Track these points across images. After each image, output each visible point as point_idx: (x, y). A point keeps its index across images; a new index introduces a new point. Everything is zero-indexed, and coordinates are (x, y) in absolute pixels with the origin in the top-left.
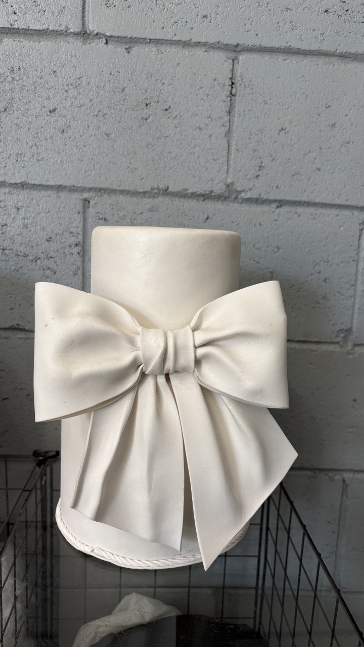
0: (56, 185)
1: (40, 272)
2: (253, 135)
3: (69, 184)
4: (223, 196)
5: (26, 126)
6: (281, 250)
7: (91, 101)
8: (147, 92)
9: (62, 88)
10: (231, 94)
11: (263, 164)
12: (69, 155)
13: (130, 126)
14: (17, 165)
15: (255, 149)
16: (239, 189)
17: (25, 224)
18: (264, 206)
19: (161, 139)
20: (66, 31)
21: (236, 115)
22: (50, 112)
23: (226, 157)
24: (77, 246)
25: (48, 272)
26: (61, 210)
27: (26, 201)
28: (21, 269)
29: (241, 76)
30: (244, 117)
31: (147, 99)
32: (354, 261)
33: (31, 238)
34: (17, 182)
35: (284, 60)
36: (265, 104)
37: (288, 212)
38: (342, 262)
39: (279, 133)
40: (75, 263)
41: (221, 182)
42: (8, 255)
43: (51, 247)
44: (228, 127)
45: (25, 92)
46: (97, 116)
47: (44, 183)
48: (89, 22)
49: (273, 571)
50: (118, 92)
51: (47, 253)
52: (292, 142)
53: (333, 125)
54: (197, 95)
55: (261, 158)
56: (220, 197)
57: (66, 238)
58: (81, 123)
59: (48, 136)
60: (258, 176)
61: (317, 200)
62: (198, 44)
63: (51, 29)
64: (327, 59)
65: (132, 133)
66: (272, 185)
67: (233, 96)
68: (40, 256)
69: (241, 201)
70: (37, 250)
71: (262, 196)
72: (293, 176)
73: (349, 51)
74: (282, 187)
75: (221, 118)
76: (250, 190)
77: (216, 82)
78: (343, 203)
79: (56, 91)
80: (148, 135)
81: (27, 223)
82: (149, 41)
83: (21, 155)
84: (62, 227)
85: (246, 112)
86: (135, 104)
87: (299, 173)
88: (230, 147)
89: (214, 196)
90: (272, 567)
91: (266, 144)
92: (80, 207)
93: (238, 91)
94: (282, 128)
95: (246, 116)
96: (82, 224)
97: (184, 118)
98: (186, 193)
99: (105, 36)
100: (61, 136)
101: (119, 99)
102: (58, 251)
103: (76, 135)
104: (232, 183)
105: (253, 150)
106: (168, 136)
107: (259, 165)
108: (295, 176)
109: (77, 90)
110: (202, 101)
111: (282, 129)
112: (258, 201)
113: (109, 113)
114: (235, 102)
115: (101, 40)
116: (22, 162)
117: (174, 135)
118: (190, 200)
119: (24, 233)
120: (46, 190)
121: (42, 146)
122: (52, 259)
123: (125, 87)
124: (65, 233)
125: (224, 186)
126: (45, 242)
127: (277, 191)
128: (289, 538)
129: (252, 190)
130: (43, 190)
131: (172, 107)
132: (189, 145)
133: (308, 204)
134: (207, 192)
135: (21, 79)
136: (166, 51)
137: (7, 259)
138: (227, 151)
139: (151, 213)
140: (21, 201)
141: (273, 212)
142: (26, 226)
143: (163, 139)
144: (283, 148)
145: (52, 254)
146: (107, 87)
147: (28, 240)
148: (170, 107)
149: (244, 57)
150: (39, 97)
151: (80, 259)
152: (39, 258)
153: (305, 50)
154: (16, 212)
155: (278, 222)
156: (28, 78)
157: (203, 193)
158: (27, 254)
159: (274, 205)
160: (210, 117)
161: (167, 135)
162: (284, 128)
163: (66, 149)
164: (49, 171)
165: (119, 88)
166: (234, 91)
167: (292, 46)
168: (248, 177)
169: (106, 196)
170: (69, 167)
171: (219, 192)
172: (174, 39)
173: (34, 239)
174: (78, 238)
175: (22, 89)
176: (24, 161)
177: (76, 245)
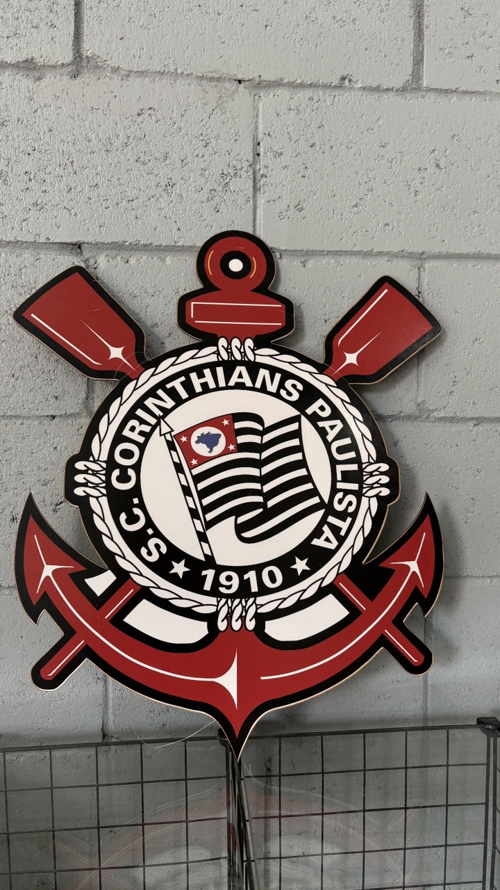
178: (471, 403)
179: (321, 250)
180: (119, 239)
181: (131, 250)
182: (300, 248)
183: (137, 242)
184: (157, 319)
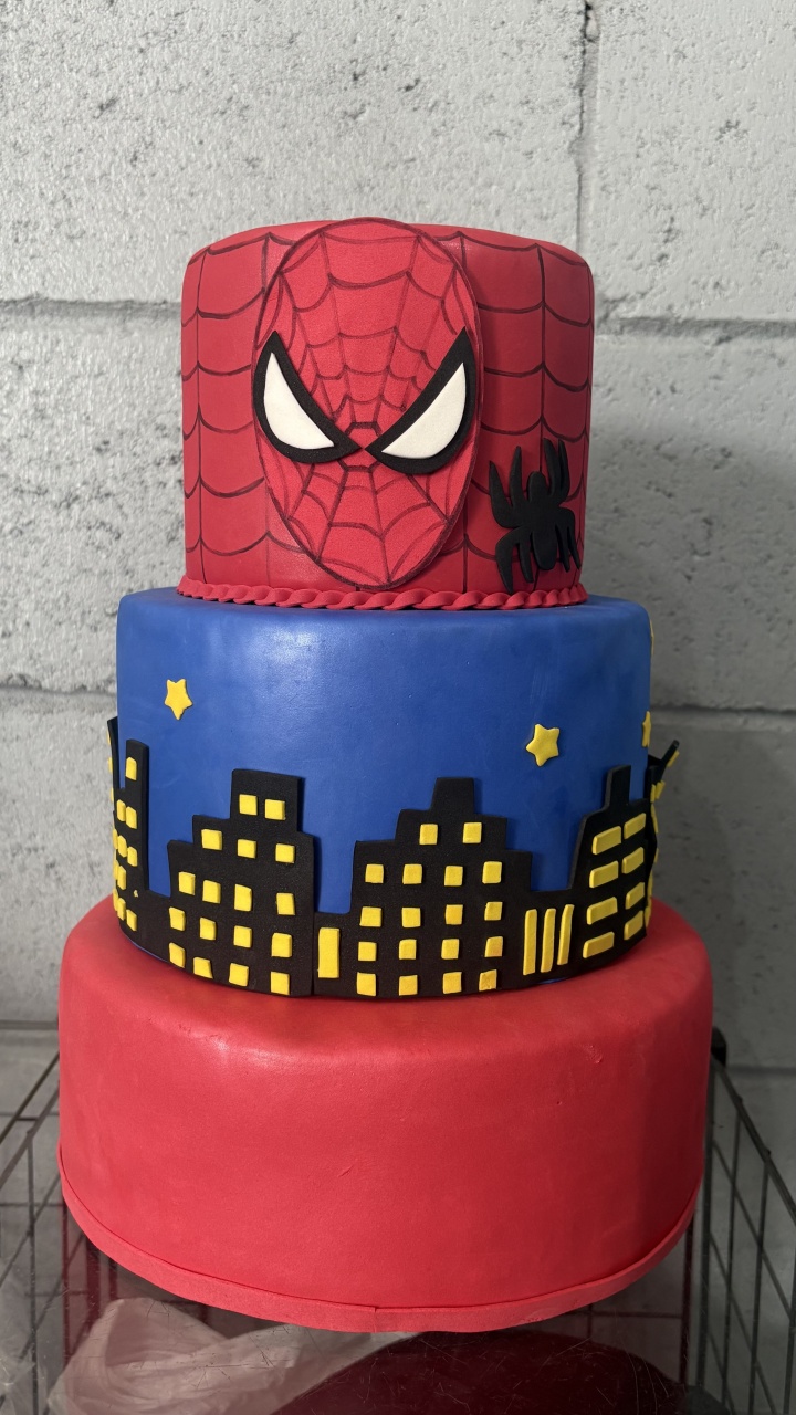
0: (118, 302)
1: (81, 534)
2: (649, 145)
5: (39, 148)
6: (731, 459)
7: (207, 74)
8: (355, 41)
9: (129, 44)
10: (586, 36)
11: (676, 225)
12: (151, 220)
13: (313, 136)
14: (17, 253)
15: (652, 184)
16: (610, 294)
17: (40, 407)
18: (681, 338)
19: (394, 167)
21: (599, 91)
22: (101, 107)
23: (575, 210)
24: (175, 463)
25: (100, 535)
26: (132, 367)
27: (41, 348)
28: (31, 527)
30: (622, 97)
31: (356, 60)
33: (56, 445)
34: (17, 298)
36: (678, 58)
37: (749, 352)
39: (721, 137)
40: (170, 508)
43: (106, 468)
44: (577, 127)
45: (34, 59)
46: (223, 113)
47: (86, 298)
49: (722, 1354)
50: (279, 46)
51: (97, 485)
52: (758, 159)
54: (490, 43)
55: (670, 208)
57: (147, 443)
58: (182, 134)
59: (97, 173)
60: (663, 257)
65: (318, 155)
66: (703, 279)
67: (590, 40)
68: (78, 492)
69: (618, 327)
70: (71, 475)
71: (675, 310)
72: (763, 252)
74: (732, 284)
75: (557, 102)
76: (643, 295)
77: (542, 6)
79: (116, 52)
80: (361, 158)
81: (45, 403)
83: (26, 225)
84: (136, 413)
85: (626, 84)
86: (324, 78)
87: (777, 246)
88: (583, 182)
90: (720, 1344)
91: (684, 168)
93: (603, 28)
94: (728, 122)
95: (626, 94)
97: (457, 108)
100: (130, 169)
101: (280, 66)
102: (125, 477)
103: (169, 166)
105: (647, 186)
106: (413, 160)
107: (666, 227)
108: (765, 254)
109: (169, 46)
110: (506, 59)
111: (728, 125)
112: (663, 326)
113: (255, 103)
114: (596, 58)
116: (29, 242)
117: (432, 155)
119: (38, 433)
120: (93, 315)
121: (81, 198)
122: (110, 500)
123: (295, 31)
124: (143, 429)
126: (90, 455)
127: (718, 297)
128: (761, 1256)
129: (648, 296)
130: (86, 315)
131: (424, 79)
132: (472, 182)
138: (576, 192)
140: (28, 348)
141: (709, 354)
142: (41, 414)
143: (401, 167)
144: (730, 178)
145: (110, 486)
146: (249, 37)
147: (46, 449)
148: (417, 81)
150: (71, 70)
152: (77, 498)
154: (15, 377)
155: (721, 383)
156: (44, 21)
158: (43, 490)
159: (710, 336)
160: (528, 102)
161: (411, 156)
162: (734, 123)
163: (142, 204)
164: (100, 266)
165: (281, 37)
166: (592, 24)
168: (636, 261)
170: (152, 251)
173: (62, 448)
174: (176, 441)
175: (28, 51)
176: (34, 240)
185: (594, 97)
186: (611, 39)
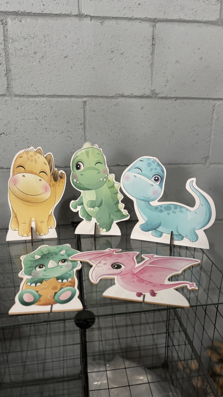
0: (70, 95)
1: (65, 138)
3: (76, 94)
4: (149, 96)
5: (53, 65)
6: (177, 121)
7: (85, 51)
8: (112, 45)
9: (70, 45)
10: (153, 44)
11: (168, 80)
13: (104, 63)
14: (50, 86)
15: (164, 72)
16: (157, 93)
18: (168, 100)
19: (119, 69)
20: (70, 14)
21: (155, 55)
22: (65, 57)
23: (151, 77)
25: (68, 138)
26: (73, 107)
27: (56, 104)
28: (55, 138)
29: (157, 35)
30: (159, 56)
31: (112, 48)
32: (210, 124)
33: (59, 122)
34: (51, 95)
35: (178, 26)
36: (169, 49)
37: (180, 102)
38: (205, 125)
39: (176, 63)
40: (80, 133)
41: (149, 89)
42: (48, 131)
43: (69, 126)
44: (151, 62)
45: (51, 48)
46: (88, 59)
47: (64, 94)
48: (81, 9)
50: (98, 46)
51: (67, 129)
52: (182, 68)
53: (201, 59)
54: (136, 45)
55: (167, 77)
56: (148, 97)
57: (76, 121)
58: (80, 63)
59: (65, 70)
60: (166, 86)
61: (193, 96)
62: (136, 19)
63: (63, 13)
64: (198, 24)
65: (105, 67)
66: (172, 90)
67: (154, 45)
69: (158, 98)
70: (62, 128)
71: (168, 95)
72: (182, 84)
73: (208, 19)
74: (177, 91)
75: (148, 57)
76: (162, 92)
77: (145, 39)
78: (205, 97)
79: (67, 46)
80: (113, 67)
82: (112, 18)
83: (52, 81)
84: (74, 116)
85: (160, 54)
86: (106, 52)
87: (185, 83)
88: (152, 72)
89: (145, 96)
91: (170, 69)
92: (82, 106)
93: (156, 43)
96: (83, 113)
97: (130, 58)
98: (132, 95)
99: (90, 16)
100: (71, 70)
101: (98, 49)
102: (72, 127)
103: (78, 69)
104: (154, 90)
106: (123, 68)
107: (166, 80)
109: (77, 45)
110: (139, 48)
111: (177, 61)
112: (165, 98)
113: (94, 57)
114: (155, 49)
115: (88, 18)
117: (126, 67)
118: (134, 99)
119: (56, 120)
120: (65, 98)
121: (62, 75)
122: (70, 132)
123: (101, 43)
124: (75, 119)
125: (150, 91)
126: (66, 124)
127: (175, 93)
132: (133, 72)
133: (189, 98)
134: (142, 95)
135: (49, 41)
136: (120, 23)
137: (48, 133)
138: (151, 74)
139: (116, 106)
140: (53, 104)
142: (56, 116)
144: (177, 71)
145: (70, 129)
146: (92, 43)
148: (123, 53)
149: (158, 25)
150: (59, 50)
151: (83, 131)
152: (64, 132)
153: (188, 20)
154: (51, 109)
155: (175, 108)
156: (53, 40)
157: (140, 95)
158: (57, 130)
159: (173, 100)
160: (143, 57)
163: (73, 76)
164: (66, 88)
165: (98, 44)
166: (154, 43)
167: (182, 18)
168: (161, 87)
169: (94, 99)
170: (75, 85)
171: (148, 95)
172: (124, 17)
174: (81, 121)
175: (50, 46)
176: (53, 83)
177: (81, 124)
178: (174, 91)
179: (110, 16)
180: (16, 10)
181: (22, 15)
182: (100, 16)
183: (25, 11)
184: (36, 50)
185: (154, 56)
186: (158, 45)
